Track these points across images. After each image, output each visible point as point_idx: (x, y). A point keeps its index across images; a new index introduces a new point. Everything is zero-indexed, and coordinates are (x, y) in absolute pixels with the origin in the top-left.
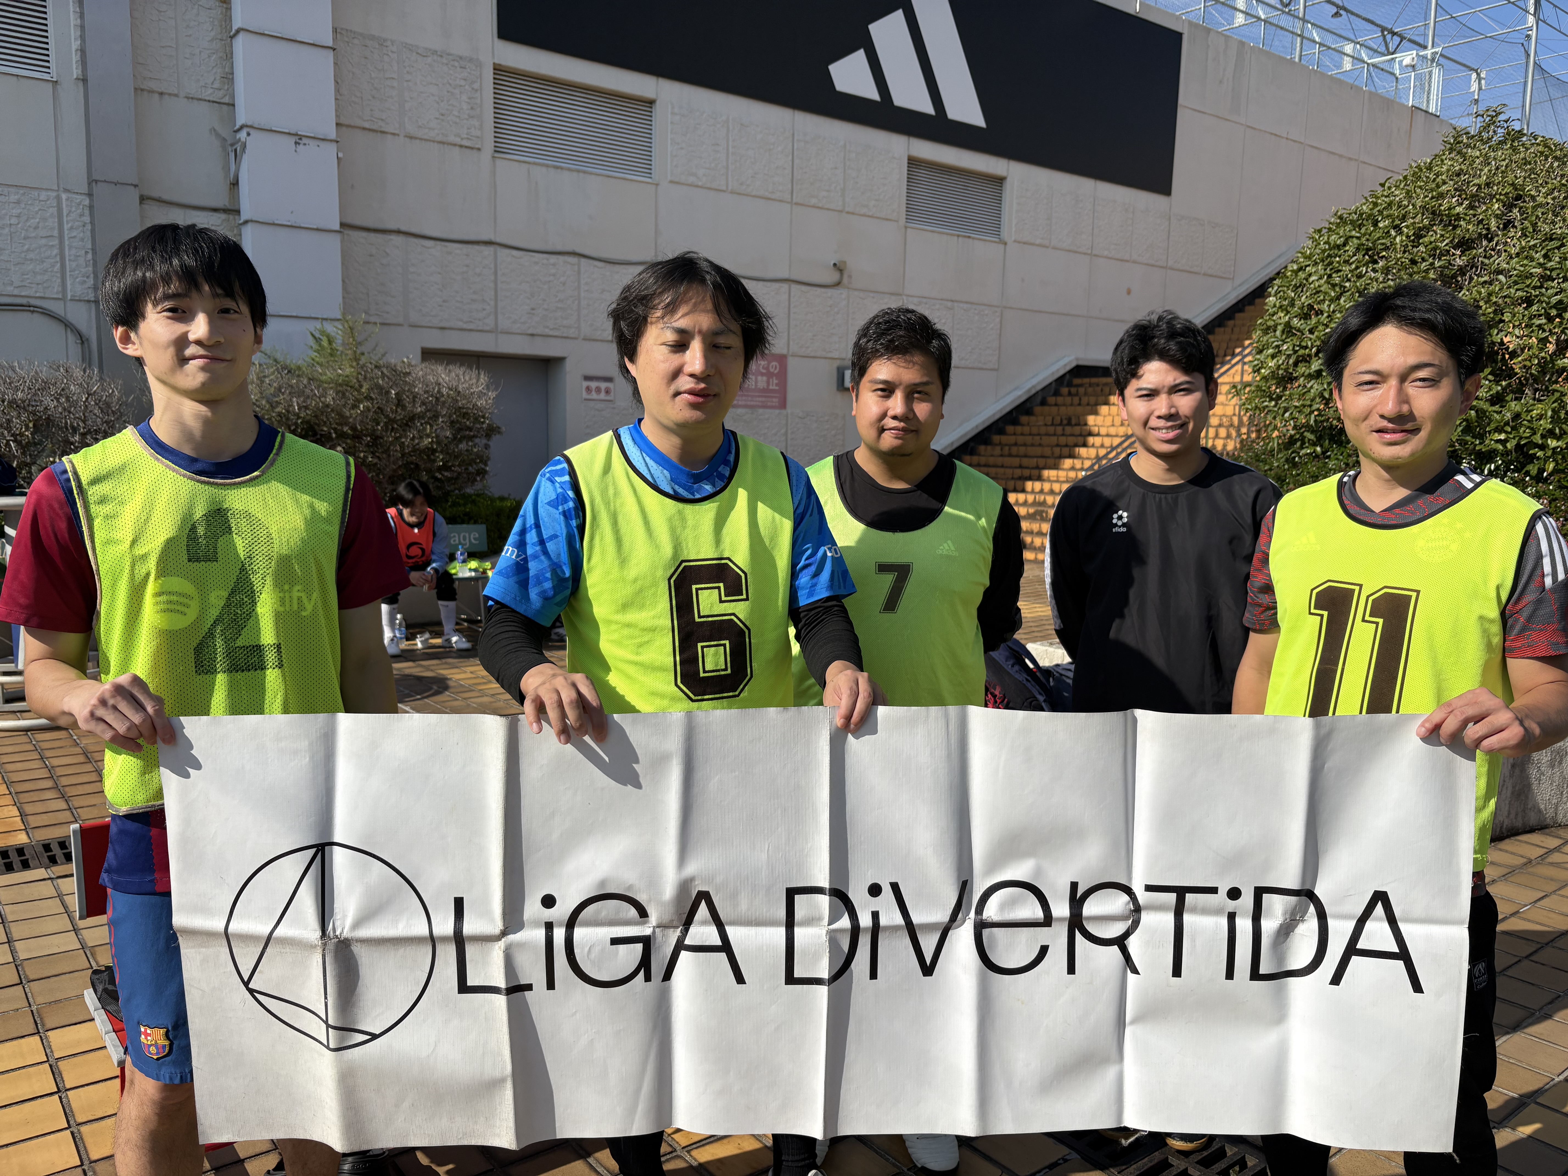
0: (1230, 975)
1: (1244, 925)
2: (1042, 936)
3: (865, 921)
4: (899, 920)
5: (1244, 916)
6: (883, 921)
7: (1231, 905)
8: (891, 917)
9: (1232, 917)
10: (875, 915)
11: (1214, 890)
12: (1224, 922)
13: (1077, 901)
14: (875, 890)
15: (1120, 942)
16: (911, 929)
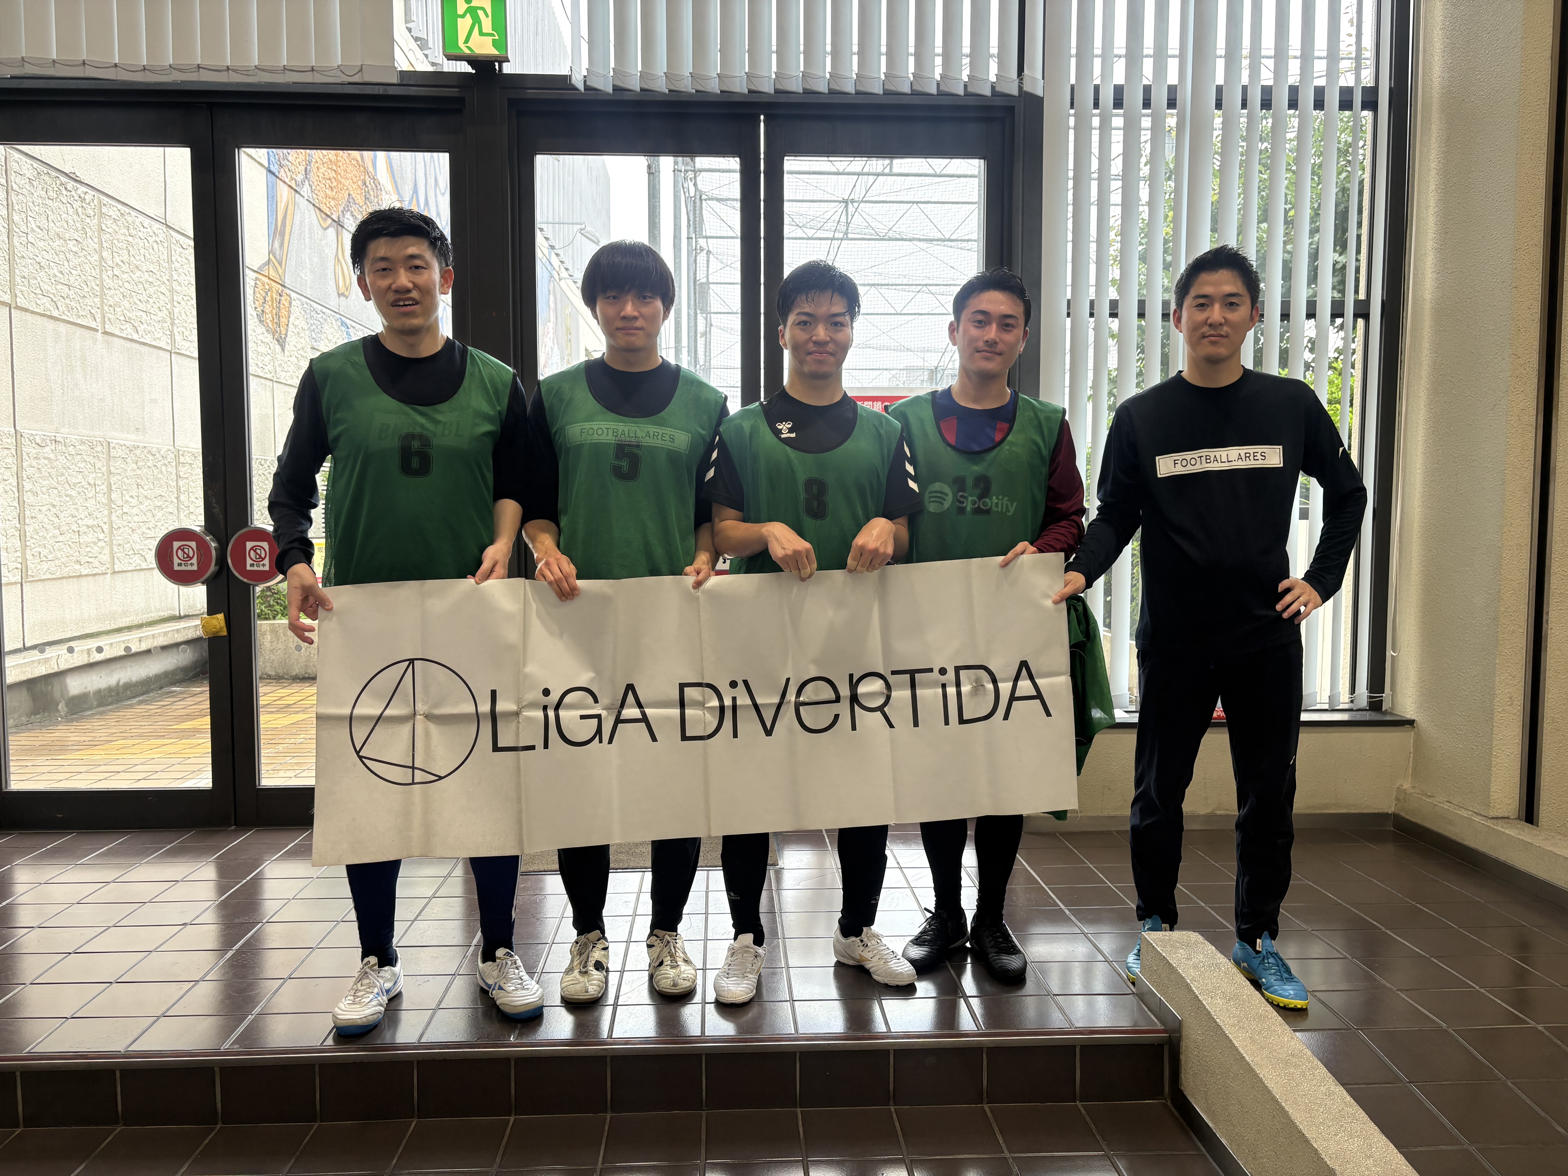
0: (947, 723)
1: (951, 691)
2: (835, 708)
3: (728, 702)
4: (749, 702)
5: (951, 686)
6: (739, 702)
7: (943, 679)
8: (744, 700)
9: (944, 686)
10: (734, 699)
11: (930, 670)
12: (940, 690)
13: (854, 685)
14: (733, 684)
15: (881, 709)
16: (756, 706)
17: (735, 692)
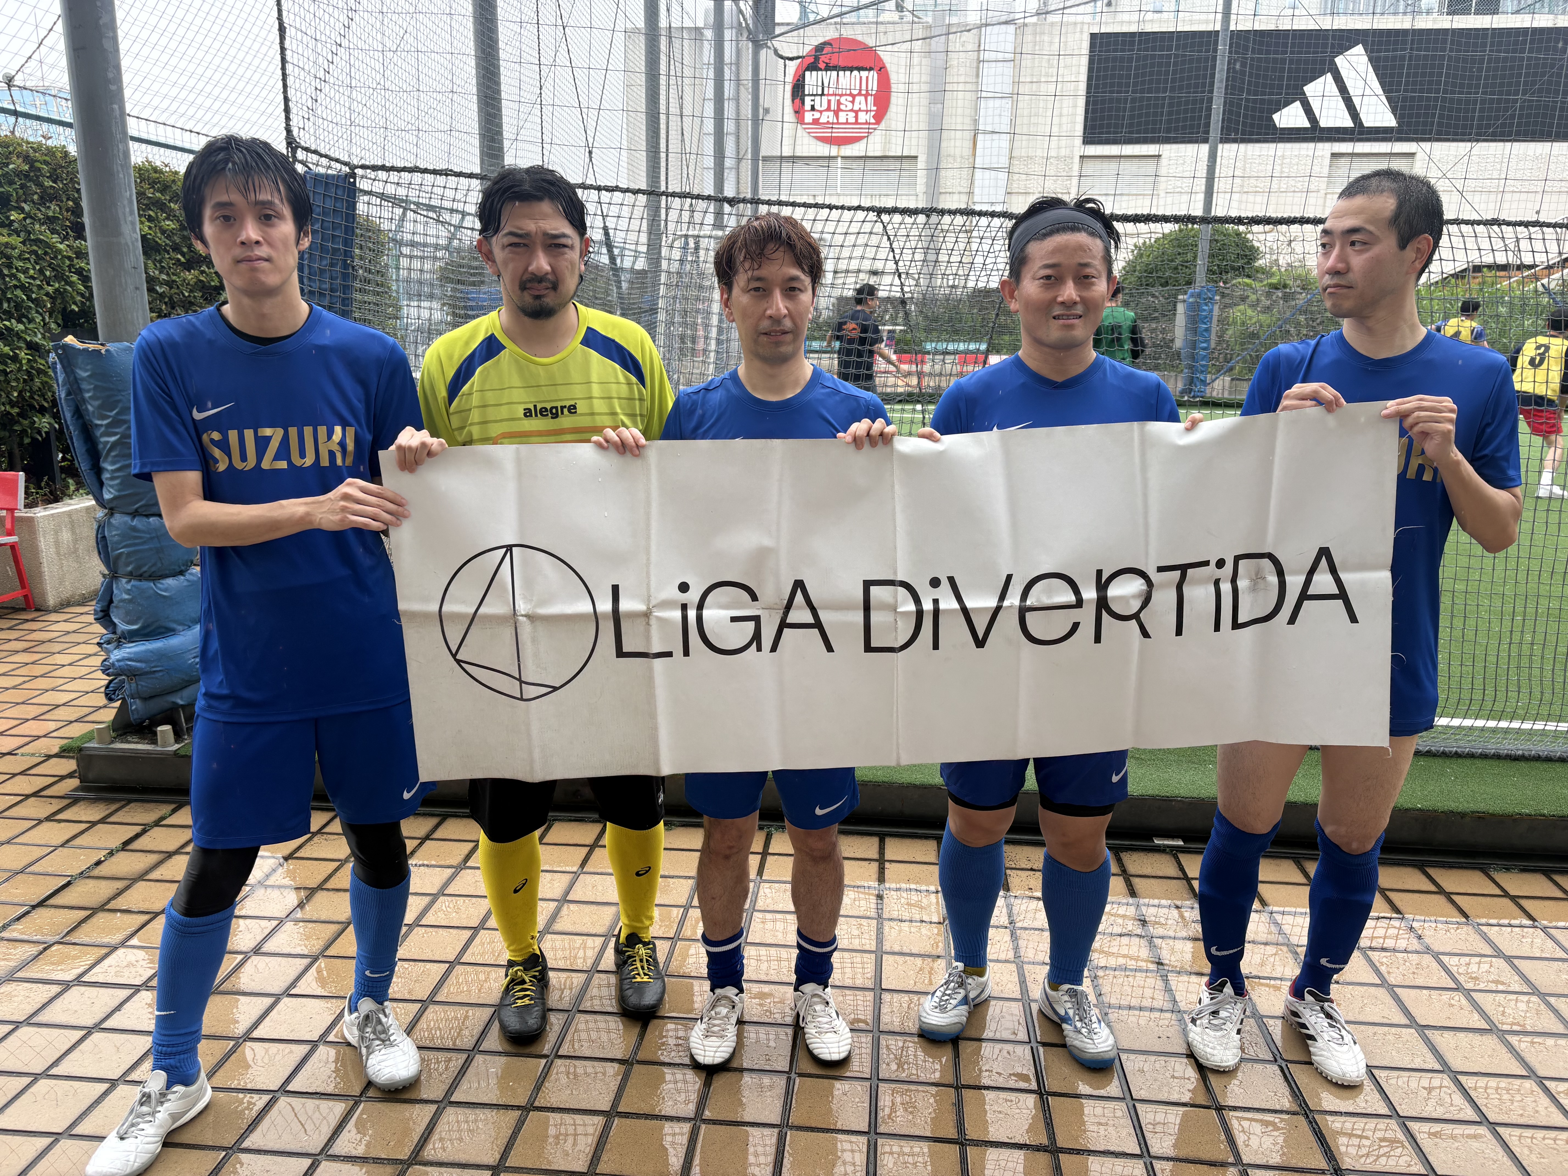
0: (1218, 627)
1: (1226, 588)
2: (1074, 615)
4: (955, 605)
5: (1225, 582)
6: (942, 606)
7: (1218, 574)
8: (949, 603)
9: (1217, 583)
10: (936, 602)
11: (1206, 563)
12: (1212, 588)
13: (1102, 585)
14: (935, 582)
15: (1137, 617)
16: (965, 611)
17: (936, 593)
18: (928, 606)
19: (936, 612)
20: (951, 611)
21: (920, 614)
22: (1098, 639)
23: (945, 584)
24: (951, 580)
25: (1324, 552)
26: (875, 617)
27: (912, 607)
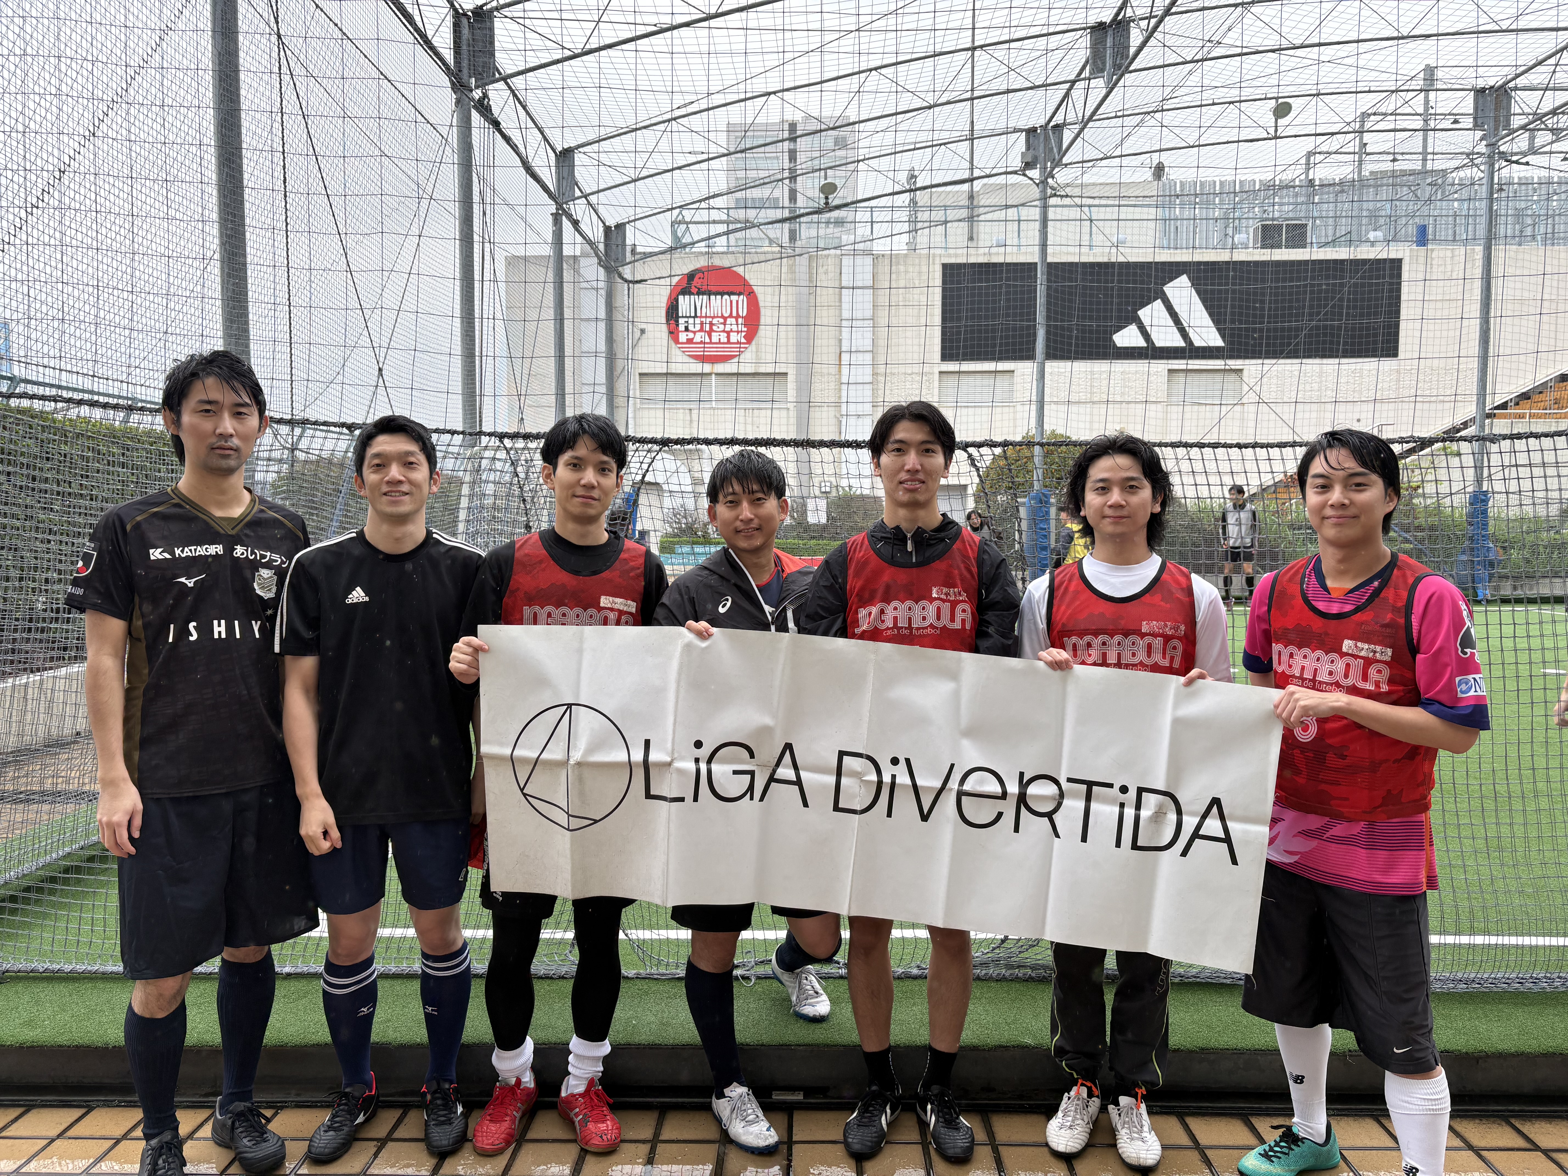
0: (1118, 845)
1: (1130, 812)
2: (999, 805)
4: (908, 781)
5: (1130, 807)
6: (898, 781)
7: (1122, 797)
8: (903, 779)
9: (1122, 805)
10: (894, 777)
11: (1110, 786)
12: (1117, 809)
13: (1024, 784)
14: (895, 761)
15: (1049, 815)
16: (915, 788)
17: (895, 770)
18: (887, 779)
19: (893, 785)
20: (904, 786)
21: (880, 783)
22: (1016, 830)
23: (902, 763)
24: (908, 761)
25: (1216, 802)
26: (844, 781)
27: (874, 777)
